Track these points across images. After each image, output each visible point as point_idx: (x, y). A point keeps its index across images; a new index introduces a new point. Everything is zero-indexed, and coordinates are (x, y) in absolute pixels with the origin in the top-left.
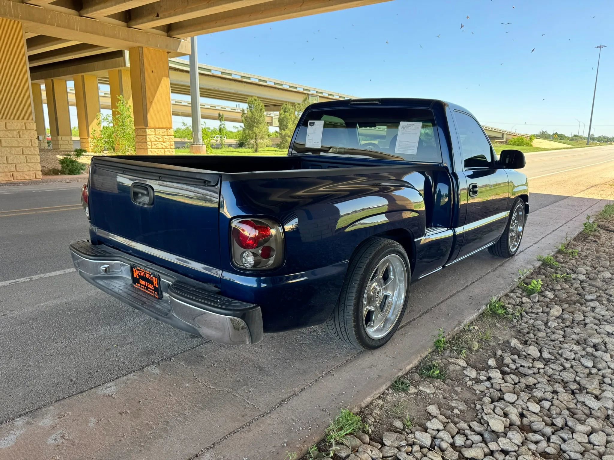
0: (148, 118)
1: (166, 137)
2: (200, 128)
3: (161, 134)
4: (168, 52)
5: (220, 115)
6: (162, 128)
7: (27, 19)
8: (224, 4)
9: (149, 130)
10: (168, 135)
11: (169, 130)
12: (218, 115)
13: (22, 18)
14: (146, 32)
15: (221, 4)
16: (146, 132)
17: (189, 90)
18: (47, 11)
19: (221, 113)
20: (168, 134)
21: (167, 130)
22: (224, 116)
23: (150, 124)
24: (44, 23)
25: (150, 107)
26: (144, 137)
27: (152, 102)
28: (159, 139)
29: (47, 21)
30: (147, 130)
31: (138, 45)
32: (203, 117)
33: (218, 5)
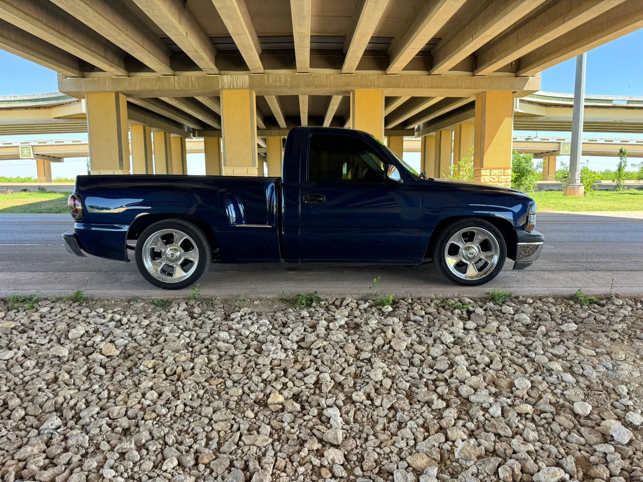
0: (484, 160)
1: (503, 177)
2: (580, 167)
3: (497, 174)
4: (514, 92)
5: (621, 151)
6: (498, 169)
7: (385, 87)
8: (544, 34)
9: (484, 171)
10: (504, 176)
11: (506, 170)
12: (619, 151)
13: (382, 87)
14: (490, 77)
15: (541, 36)
16: (480, 172)
17: (571, 125)
18: (402, 76)
19: (624, 148)
20: (506, 174)
21: (504, 170)
22: (627, 151)
23: (485, 165)
24: (399, 87)
25: (487, 148)
26: (479, 178)
27: (490, 143)
28: (494, 179)
29: (401, 85)
30: (482, 171)
31: (481, 90)
32: (584, 154)
33: (539, 37)
